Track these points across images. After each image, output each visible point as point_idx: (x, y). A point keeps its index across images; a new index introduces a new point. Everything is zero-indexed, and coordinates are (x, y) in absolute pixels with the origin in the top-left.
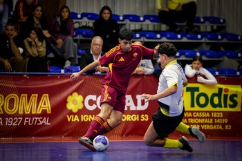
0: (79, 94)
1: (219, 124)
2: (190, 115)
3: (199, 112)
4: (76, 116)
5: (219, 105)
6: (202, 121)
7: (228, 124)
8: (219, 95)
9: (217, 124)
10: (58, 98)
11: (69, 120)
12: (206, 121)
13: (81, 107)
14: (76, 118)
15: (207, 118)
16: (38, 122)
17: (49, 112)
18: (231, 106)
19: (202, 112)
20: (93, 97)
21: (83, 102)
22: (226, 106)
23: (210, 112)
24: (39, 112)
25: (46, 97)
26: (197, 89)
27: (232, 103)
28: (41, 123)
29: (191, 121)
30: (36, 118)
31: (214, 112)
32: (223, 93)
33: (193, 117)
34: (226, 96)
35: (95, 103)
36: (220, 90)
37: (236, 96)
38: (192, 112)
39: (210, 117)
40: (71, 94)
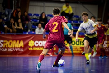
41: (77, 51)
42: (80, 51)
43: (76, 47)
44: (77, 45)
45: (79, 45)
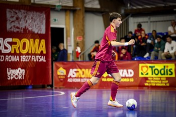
1: (164, 83)
15: (159, 80)
18: (170, 74)
19: (157, 77)
27: (170, 73)
31: (162, 77)
33: (152, 80)
37: (172, 69)
38: (152, 77)
41: (162, 83)
42: (166, 84)
43: (160, 78)
44: (162, 74)
45: (164, 74)
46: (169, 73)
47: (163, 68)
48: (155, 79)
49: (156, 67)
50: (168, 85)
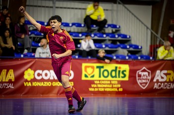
0: (32, 69)
1: (116, 88)
2: (98, 82)
3: (104, 80)
4: (30, 83)
5: (116, 77)
6: (105, 86)
7: (121, 87)
8: (115, 71)
9: (114, 88)
10: (19, 72)
11: (25, 85)
12: (108, 86)
13: (32, 77)
14: (30, 84)
15: (109, 84)
16: (6, 86)
17: (13, 80)
18: (122, 77)
19: (106, 80)
20: (40, 72)
21: (34, 75)
22: (119, 77)
23: (110, 81)
24: (7, 80)
25: (11, 72)
26: (103, 67)
27: (123, 75)
28: (8, 87)
29: (99, 86)
30: (5, 84)
31: (113, 80)
32: (118, 69)
33: (100, 84)
34: (119, 71)
35: (41, 75)
36: (116, 68)
37: (125, 71)
38: (100, 81)
39: (111, 84)
40: (27, 70)
42: (118, 89)
46: (121, 75)
47: (114, 69)
48: (103, 82)
49: (105, 68)
50: (121, 90)
